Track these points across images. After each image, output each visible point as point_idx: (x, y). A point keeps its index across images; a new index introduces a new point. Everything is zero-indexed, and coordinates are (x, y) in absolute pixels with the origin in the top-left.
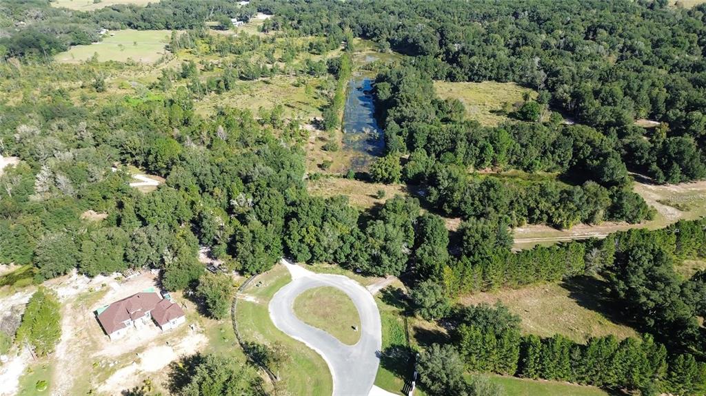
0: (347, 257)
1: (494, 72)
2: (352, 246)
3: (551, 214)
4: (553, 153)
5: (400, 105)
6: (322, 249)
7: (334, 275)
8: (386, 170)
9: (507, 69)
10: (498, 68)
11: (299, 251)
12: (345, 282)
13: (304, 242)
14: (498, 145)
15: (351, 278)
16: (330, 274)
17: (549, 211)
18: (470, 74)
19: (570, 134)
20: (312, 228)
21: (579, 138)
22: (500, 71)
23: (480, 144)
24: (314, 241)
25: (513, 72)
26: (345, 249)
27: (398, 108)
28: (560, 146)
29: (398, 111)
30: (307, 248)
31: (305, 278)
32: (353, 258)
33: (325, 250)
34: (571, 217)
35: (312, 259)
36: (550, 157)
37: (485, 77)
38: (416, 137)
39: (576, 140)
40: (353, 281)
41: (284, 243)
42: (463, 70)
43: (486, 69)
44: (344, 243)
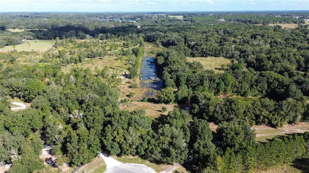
0: (145, 150)
1: (213, 52)
2: (149, 143)
3: (270, 119)
4: (257, 86)
5: (170, 65)
6: (128, 145)
7: (137, 164)
8: (166, 95)
9: (220, 51)
10: (215, 50)
11: (112, 148)
12: (145, 169)
13: (115, 141)
14: (227, 82)
15: (148, 166)
16: (133, 164)
17: (269, 117)
18: (201, 53)
19: (264, 76)
20: (121, 131)
21: (269, 77)
22: (216, 52)
23: (217, 81)
24: (122, 140)
25: (223, 52)
26: (144, 145)
27: (169, 66)
28: (260, 82)
29: (169, 68)
30: (118, 146)
31: (116, 167)
32: (150, 151)
33: (130, 146)
34: (283, 120)
35: (121, 153)
36: (255, 87)
37: (209, 54)
38: (180, 79)
39: (268, 78)
40: (150, 169)
41: (101, 142)
42: (198, 51)
43: (209, 51)
44: (143, 140)
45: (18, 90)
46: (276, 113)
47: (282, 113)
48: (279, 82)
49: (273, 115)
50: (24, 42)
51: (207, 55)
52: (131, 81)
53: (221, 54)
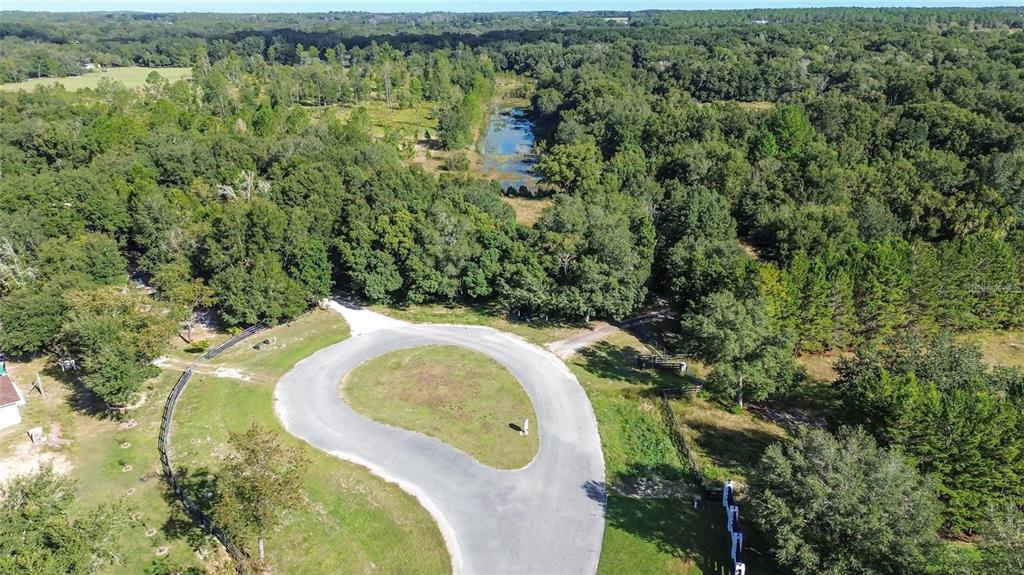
0: (492, 282)
1: (734, 84)
2: (505, 255)
3: (948, 216)
4: (892, 149)
5: (583, 102)
6: (430, 262)
7: (460, 326)
8: (570, 165)
9: (755, 80)
10: (740, 77)
11: (370, 268)
12: (488, 337)
13: (382, 247)
14: (786, 134)
15: (502, 330)
16: (448, 325)
18: (693, 88)
19: (921, 116)
20: (404, 216)
21: (939, 121)
22: (744, 83)
23: (750, 133)
24: (409, 243)
25: (767, 82)
26: (488, 262)
27: (579, 108)
28: (905, 136)
29: (579, 113)
30: (391, 259)
31: (385, 332)
32: (508, 281)
33: (438, 267)
34: (995, 220)
35: (406, 286)
36: (888, 156)
37: (718, 92)
38: (621, 131)
39: (934, 125)
40: (508, 337)
41: (334, 254)
42: (681, 82)
43: (721, 79)
44: (486, 247)
45: (52, 152)
46: (972, 196)
47: (994, 195)
48: (972, 134)
49: (961, 202)
50: (91, 71)
51: (713, 94)
52: (447, 155)
53: (761, 91)
